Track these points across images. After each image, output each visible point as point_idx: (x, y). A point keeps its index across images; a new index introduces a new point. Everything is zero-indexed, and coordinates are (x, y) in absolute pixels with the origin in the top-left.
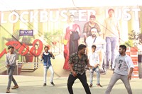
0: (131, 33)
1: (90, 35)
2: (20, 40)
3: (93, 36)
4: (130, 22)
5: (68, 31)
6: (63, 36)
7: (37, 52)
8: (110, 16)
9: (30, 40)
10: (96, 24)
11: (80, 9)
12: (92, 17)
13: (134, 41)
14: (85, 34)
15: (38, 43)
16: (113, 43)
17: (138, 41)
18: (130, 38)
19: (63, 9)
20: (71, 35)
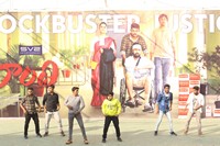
0: (192, 52)
1: (132, 54)
2: (22, 62)
3: (136, 57)
4: (190, 35)
5: (97, 48)
6: (91, 55)
7: (49, 80)
8: (162, 25)
9: (37, 62)
10: (140, 38)
11: (115, 13)
12: (135, 26)
13: (195, 64)
14: (124, 53)
15: (50, 66)
16: (165, 66)
17: (201, 64)
18: (190, 60)
19: (88, 13)
20: (102, 55)
